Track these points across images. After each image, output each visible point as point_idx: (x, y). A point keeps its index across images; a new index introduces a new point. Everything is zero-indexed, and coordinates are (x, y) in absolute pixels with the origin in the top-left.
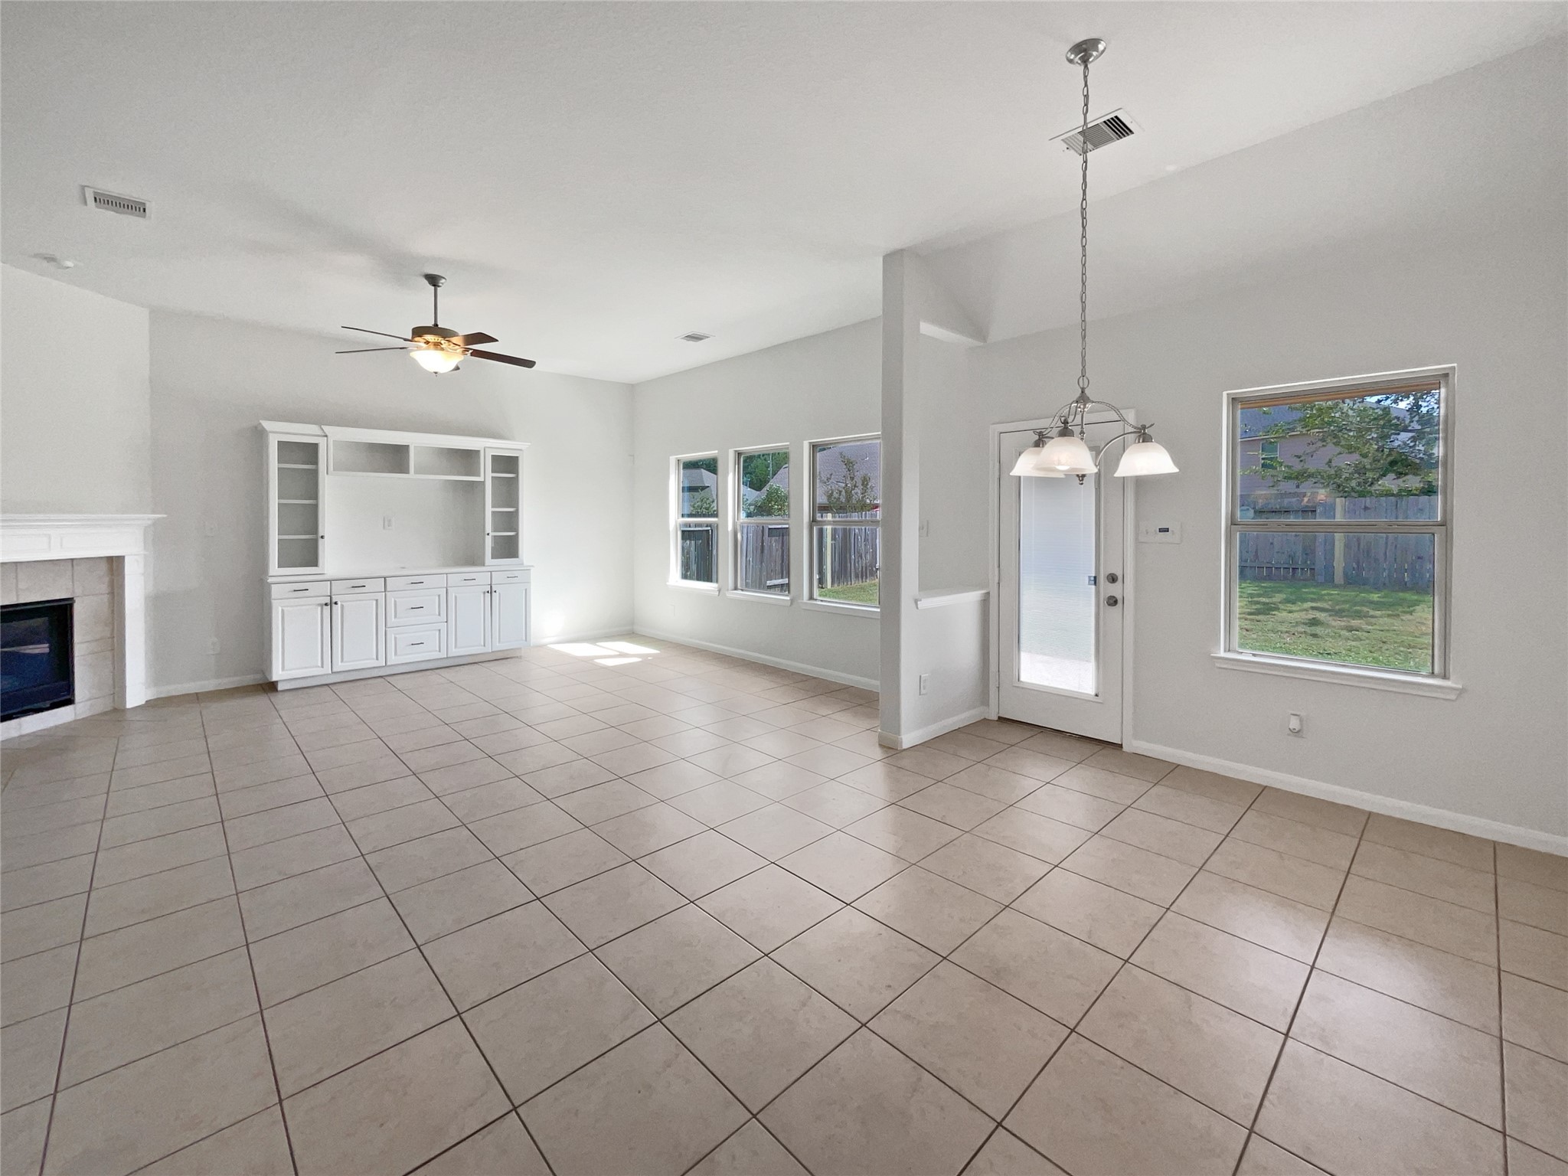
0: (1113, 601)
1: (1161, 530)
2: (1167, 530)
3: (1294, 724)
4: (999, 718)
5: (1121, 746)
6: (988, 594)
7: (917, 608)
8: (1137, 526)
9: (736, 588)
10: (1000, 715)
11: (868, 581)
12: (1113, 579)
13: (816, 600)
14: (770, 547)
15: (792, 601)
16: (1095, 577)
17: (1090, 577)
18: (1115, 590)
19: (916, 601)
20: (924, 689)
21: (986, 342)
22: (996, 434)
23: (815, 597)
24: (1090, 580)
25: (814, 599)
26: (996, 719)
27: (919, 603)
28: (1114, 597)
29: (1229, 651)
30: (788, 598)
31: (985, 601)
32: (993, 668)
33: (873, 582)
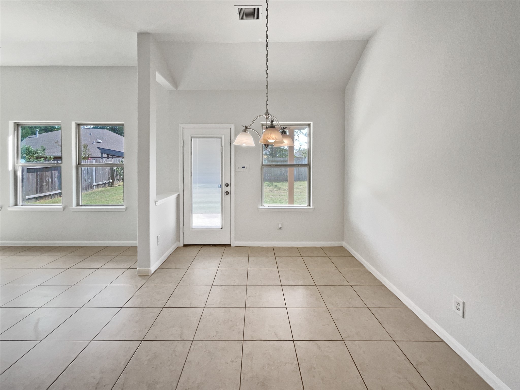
0: (227, 193)
1: (243, 167)
2: (245, 167)
3: (280, 226)
4: (184, 245)
5: (230, 245)
6: (179, 195)
7: (156, 205)
8: (235, 166)
9: (16, 205)
10: (184, 244)
11: (89, 191)
12: (227, 185)
13: (82, 206)
14: (28, 178)
15: (64, 209)
16: (221, 185)
17: (219, 185)
18: (228, 189)
19: (156, 202)
20: (159, 242)
21: (177, 89)
22: (182, 129)
23: (81, 204)
24: (219, 186)
25: (80, 206)
26: (183, 246)
27: (157, 202)
28: (227, 192)
29: (262, 206)
30: (61, 207)
31: (178, 198)
32: (181, 225)
33: (92, 191)
